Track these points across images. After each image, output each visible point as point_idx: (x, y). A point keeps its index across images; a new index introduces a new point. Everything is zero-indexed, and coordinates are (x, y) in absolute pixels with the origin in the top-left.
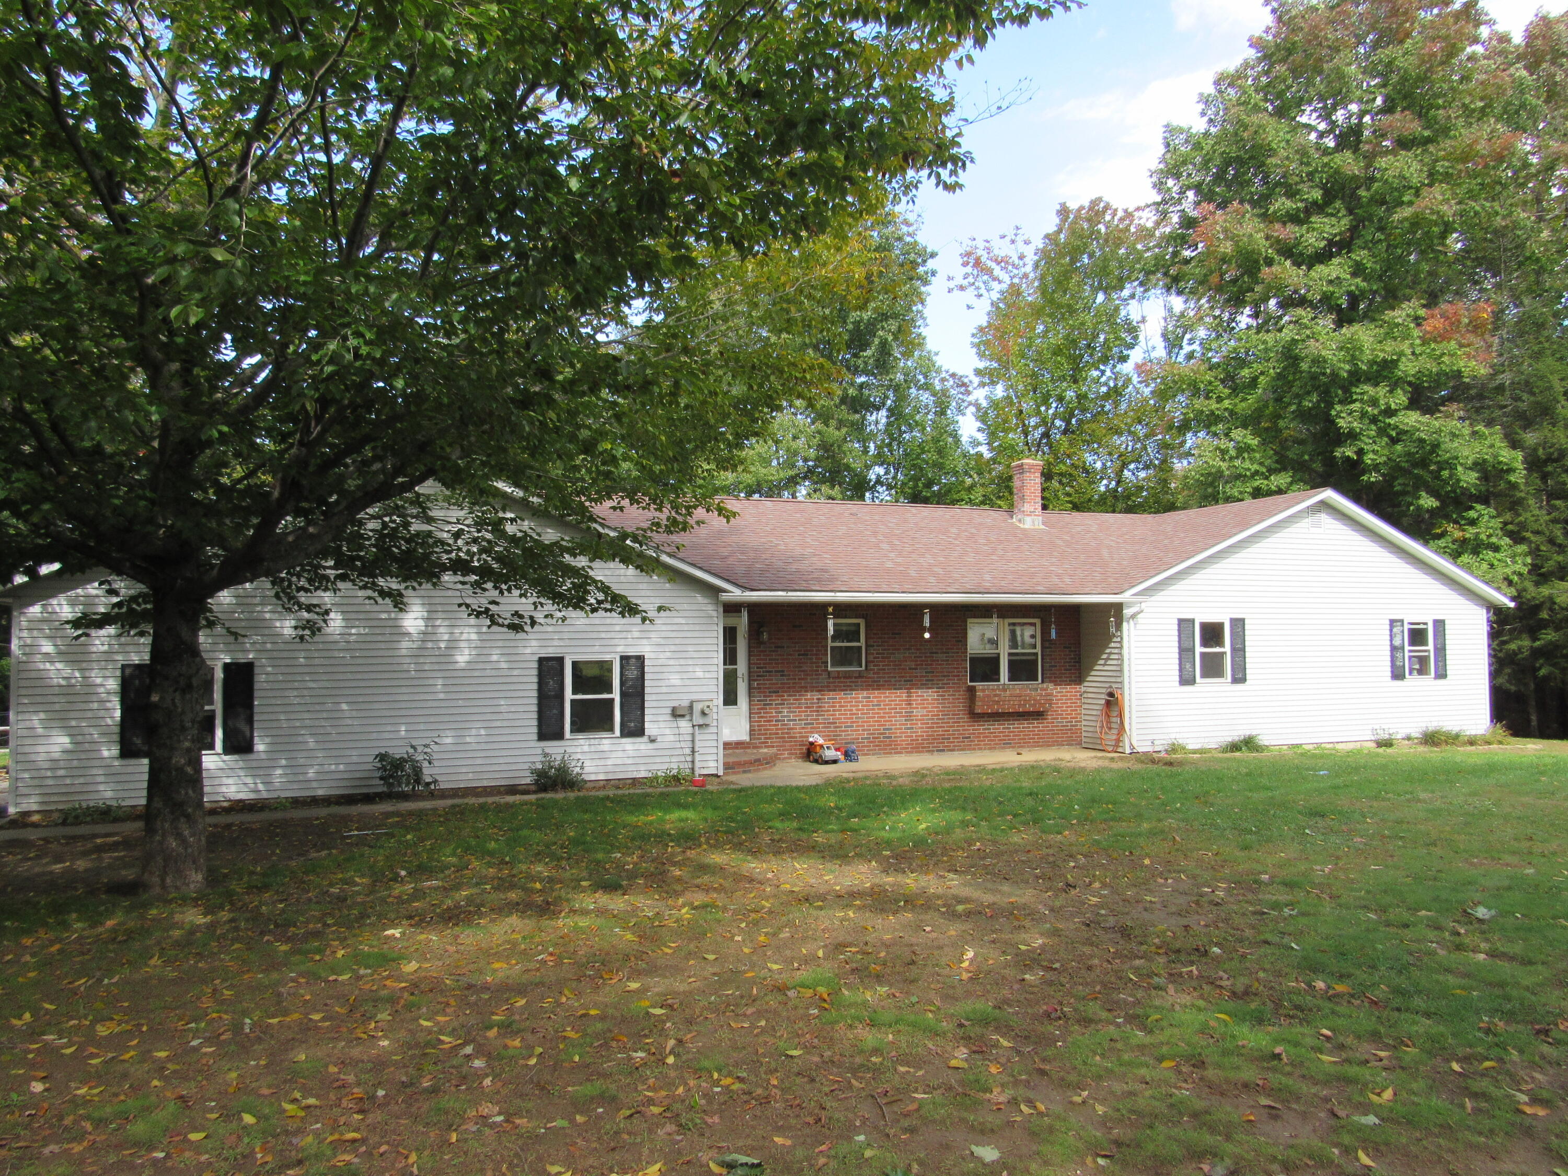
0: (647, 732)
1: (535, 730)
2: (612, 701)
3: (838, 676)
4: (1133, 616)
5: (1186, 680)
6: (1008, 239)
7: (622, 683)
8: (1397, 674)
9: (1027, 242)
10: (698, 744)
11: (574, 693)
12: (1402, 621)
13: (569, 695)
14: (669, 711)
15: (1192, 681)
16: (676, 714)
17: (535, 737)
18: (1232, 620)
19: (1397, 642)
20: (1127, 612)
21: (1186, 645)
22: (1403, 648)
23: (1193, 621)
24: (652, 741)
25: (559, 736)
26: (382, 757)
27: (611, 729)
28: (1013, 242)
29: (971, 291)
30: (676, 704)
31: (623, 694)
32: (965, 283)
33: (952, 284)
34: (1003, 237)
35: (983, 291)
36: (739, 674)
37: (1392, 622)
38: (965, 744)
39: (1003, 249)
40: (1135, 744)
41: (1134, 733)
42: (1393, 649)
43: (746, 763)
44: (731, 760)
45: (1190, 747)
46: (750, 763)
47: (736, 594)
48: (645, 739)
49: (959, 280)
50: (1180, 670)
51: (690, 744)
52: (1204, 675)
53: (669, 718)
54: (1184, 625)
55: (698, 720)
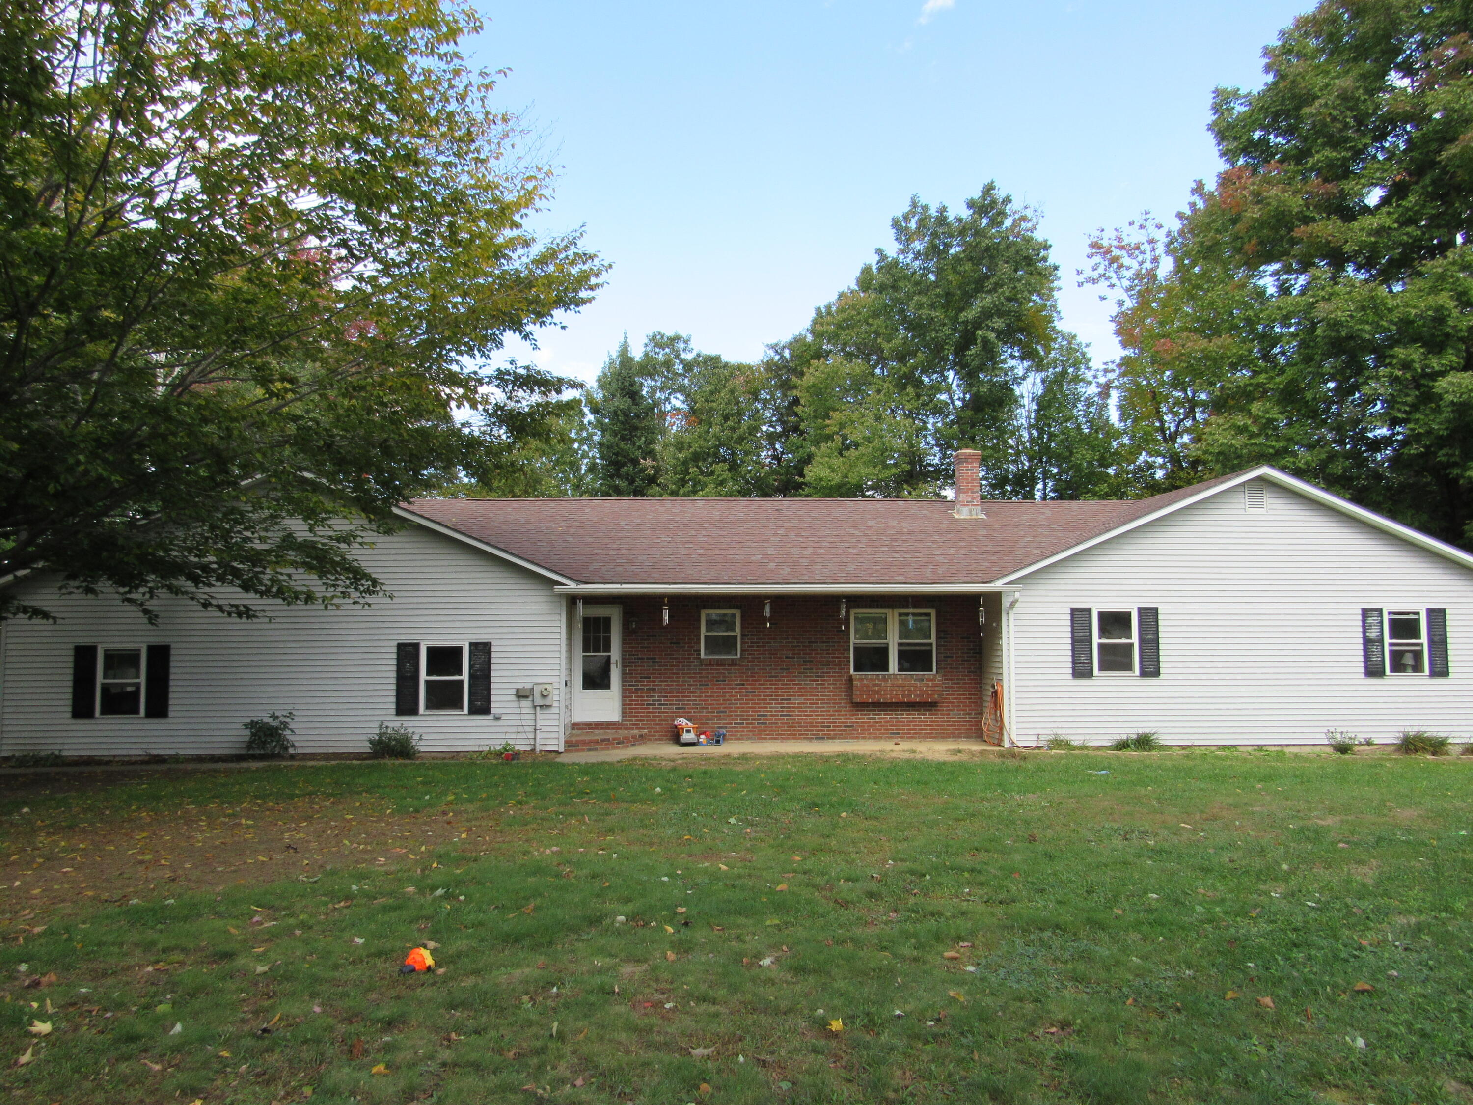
0: (492, 710)
1: (394, 706)
2: (462, 682)
3: (710, 663)
4: (1012, 606)
5: (1081, 671)
6: (1137, 225)
7: (471, 667)
8: (1373, 670)
9: (1159, 227)
10: (539, 723)
11: (428, 674)
12: (1380, 611)
13: (423, 676)
14: (514, 692)
15: (1088, 674)
16: (521, 695)
17: (394, 712)
18: (1141, 610)
19: (1373, 634)
20: (1006, 602)
21: (1081, 635)
22: (1381, 641)
23: (1089, 610)
24: (498, 718)
25: (414, 711)
26: (252, 725)
27: (461, 707)
28: (1142, 227)
29: (1104, 284)
30: (520, 686)
31: (472, 676)
32: (1095, 275)
33: (1081, 278)
34: (1131, 224)
35: (1114, 280)
36: (613, 660)
37: (1366, 613)
38: (848, 732)
39: (1133, 236)
40: (1014, 738)
41: (1014, 727)
42: (1367, 642)
43: (590, 742)
44: (574, 739)
45: (1075, 743)
46: (597, 742)
47: (572, 587)
48: (490, 717)
49: (1088, 273)
50: (1074, 662)
51: (532, 723)
52: (1102, 668)
53: (514, 698)
54: (1080, 616)
55: (539, 701)
